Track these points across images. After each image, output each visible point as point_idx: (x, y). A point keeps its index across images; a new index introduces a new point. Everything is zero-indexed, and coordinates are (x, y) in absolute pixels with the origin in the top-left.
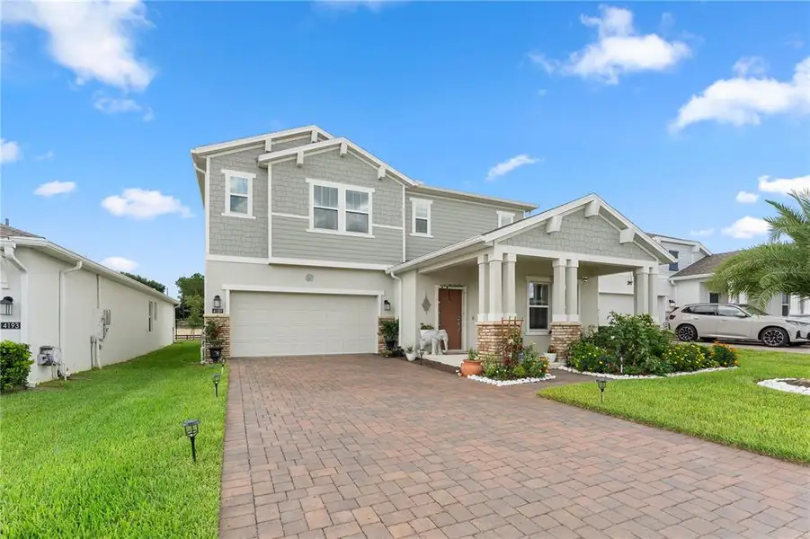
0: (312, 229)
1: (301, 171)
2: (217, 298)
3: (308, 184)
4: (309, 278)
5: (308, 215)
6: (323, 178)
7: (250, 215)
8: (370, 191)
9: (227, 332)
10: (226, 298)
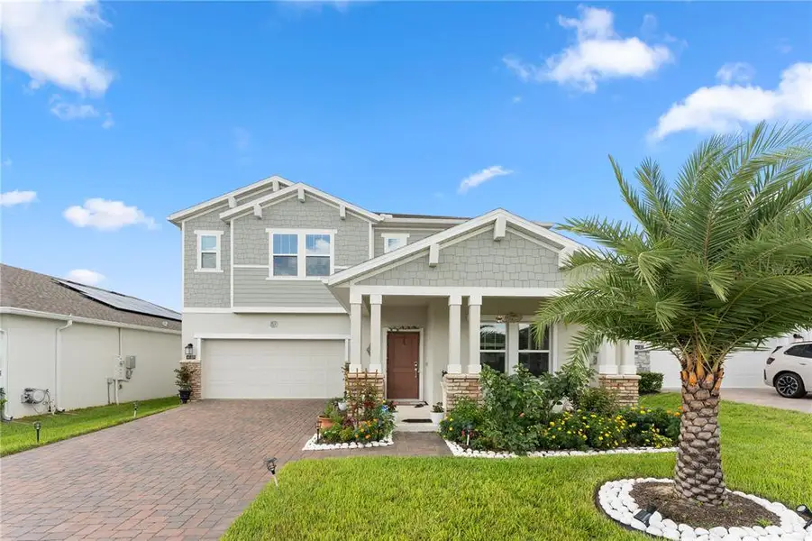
0: (271, 277)
1: (260, 222)
2: (191, 346)
3: (267, 234)
4: (273, 325)
5: (267, 264)
6: (281, 226)
7: (218, 269)
8: (332, 233)
9: (199, 376)
10: (198, 346)
